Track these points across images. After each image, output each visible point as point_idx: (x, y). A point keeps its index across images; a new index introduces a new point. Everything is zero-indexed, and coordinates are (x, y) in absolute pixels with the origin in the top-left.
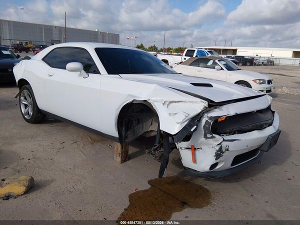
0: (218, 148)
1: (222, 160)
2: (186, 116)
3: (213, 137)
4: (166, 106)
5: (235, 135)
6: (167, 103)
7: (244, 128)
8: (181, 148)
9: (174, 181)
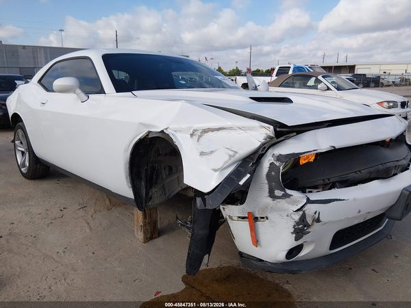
0: (297, 217)
1: (309, 240)
2: (230, 156)
3: (286, 196)
4: (195, 138)
5: (333, 190)
6: (198, 133)
7: (352, 176)
8: (230, 217)
9: (228, 277)
